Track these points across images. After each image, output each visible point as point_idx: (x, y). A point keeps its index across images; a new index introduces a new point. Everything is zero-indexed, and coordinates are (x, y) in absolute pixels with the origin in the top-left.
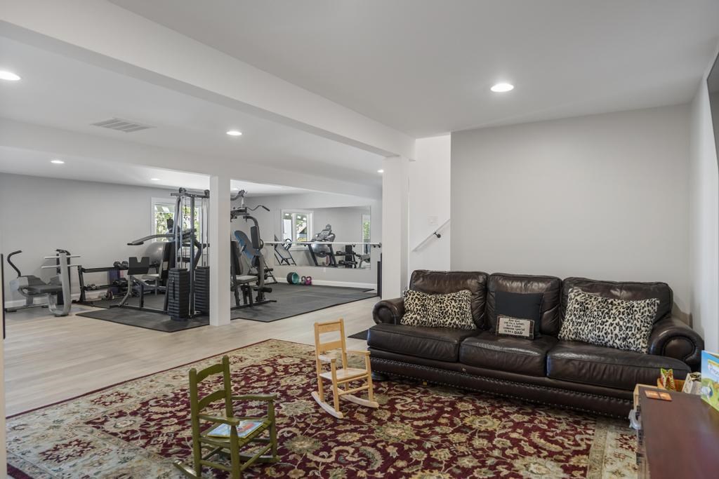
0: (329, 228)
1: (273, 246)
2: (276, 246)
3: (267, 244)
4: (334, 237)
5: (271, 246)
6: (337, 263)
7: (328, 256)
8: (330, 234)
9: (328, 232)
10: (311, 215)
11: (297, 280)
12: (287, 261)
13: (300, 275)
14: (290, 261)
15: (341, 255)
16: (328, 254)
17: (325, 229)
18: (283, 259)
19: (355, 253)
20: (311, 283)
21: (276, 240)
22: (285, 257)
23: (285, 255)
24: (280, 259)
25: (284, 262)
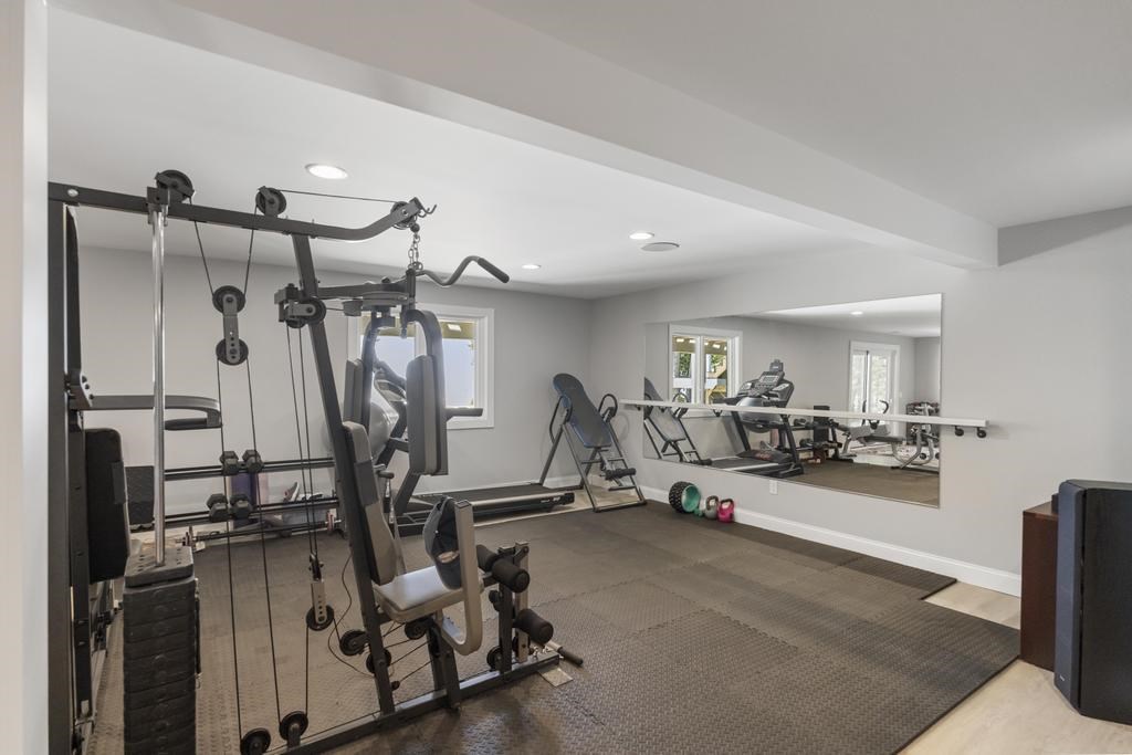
0: (778, 369)
1: (642, 413)
2: (648, 411)
3: (628, 406)
4: (791, 388)
5: (636, 411)
6: (798, 445)
7: (776, 431)
8: (781, 381)
9: (776, 378)
10: (737, 339)
11: (695, 502)
12: (676, 447)
13: (706, 492)
14: (684, 446)
15: (807, 428)
16: (776, 426)
17: (768, 370)
18: (668, 442)
19: (837, 425)
20: (732, 516)
21: (648, 396)
22: (671, 436)
23: (672, 431)
24: (660, 444)
25: (670, 449)
